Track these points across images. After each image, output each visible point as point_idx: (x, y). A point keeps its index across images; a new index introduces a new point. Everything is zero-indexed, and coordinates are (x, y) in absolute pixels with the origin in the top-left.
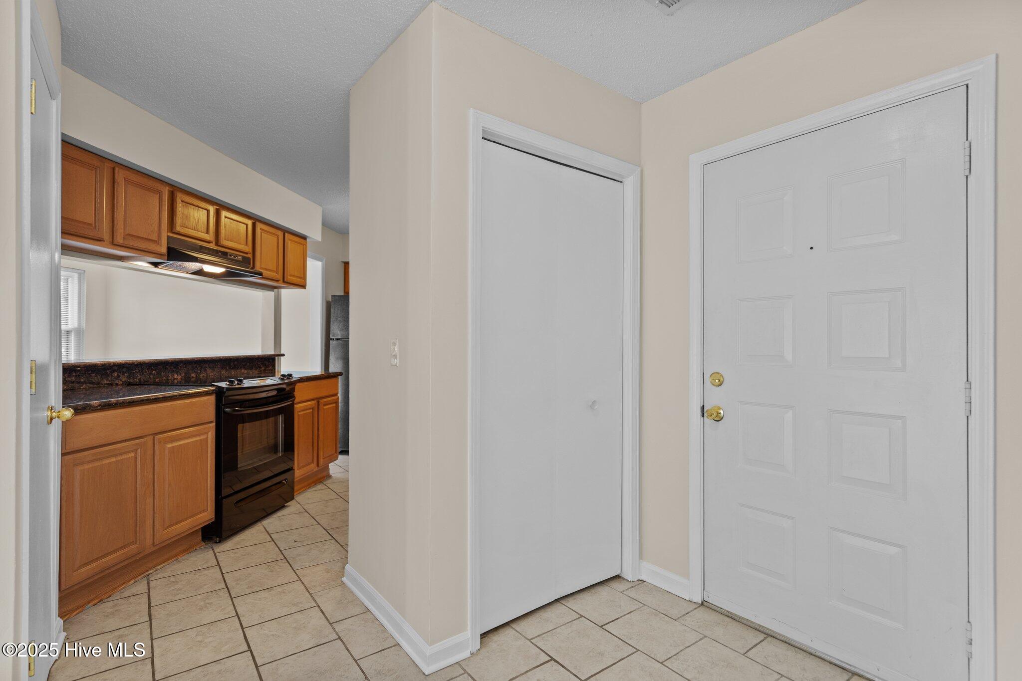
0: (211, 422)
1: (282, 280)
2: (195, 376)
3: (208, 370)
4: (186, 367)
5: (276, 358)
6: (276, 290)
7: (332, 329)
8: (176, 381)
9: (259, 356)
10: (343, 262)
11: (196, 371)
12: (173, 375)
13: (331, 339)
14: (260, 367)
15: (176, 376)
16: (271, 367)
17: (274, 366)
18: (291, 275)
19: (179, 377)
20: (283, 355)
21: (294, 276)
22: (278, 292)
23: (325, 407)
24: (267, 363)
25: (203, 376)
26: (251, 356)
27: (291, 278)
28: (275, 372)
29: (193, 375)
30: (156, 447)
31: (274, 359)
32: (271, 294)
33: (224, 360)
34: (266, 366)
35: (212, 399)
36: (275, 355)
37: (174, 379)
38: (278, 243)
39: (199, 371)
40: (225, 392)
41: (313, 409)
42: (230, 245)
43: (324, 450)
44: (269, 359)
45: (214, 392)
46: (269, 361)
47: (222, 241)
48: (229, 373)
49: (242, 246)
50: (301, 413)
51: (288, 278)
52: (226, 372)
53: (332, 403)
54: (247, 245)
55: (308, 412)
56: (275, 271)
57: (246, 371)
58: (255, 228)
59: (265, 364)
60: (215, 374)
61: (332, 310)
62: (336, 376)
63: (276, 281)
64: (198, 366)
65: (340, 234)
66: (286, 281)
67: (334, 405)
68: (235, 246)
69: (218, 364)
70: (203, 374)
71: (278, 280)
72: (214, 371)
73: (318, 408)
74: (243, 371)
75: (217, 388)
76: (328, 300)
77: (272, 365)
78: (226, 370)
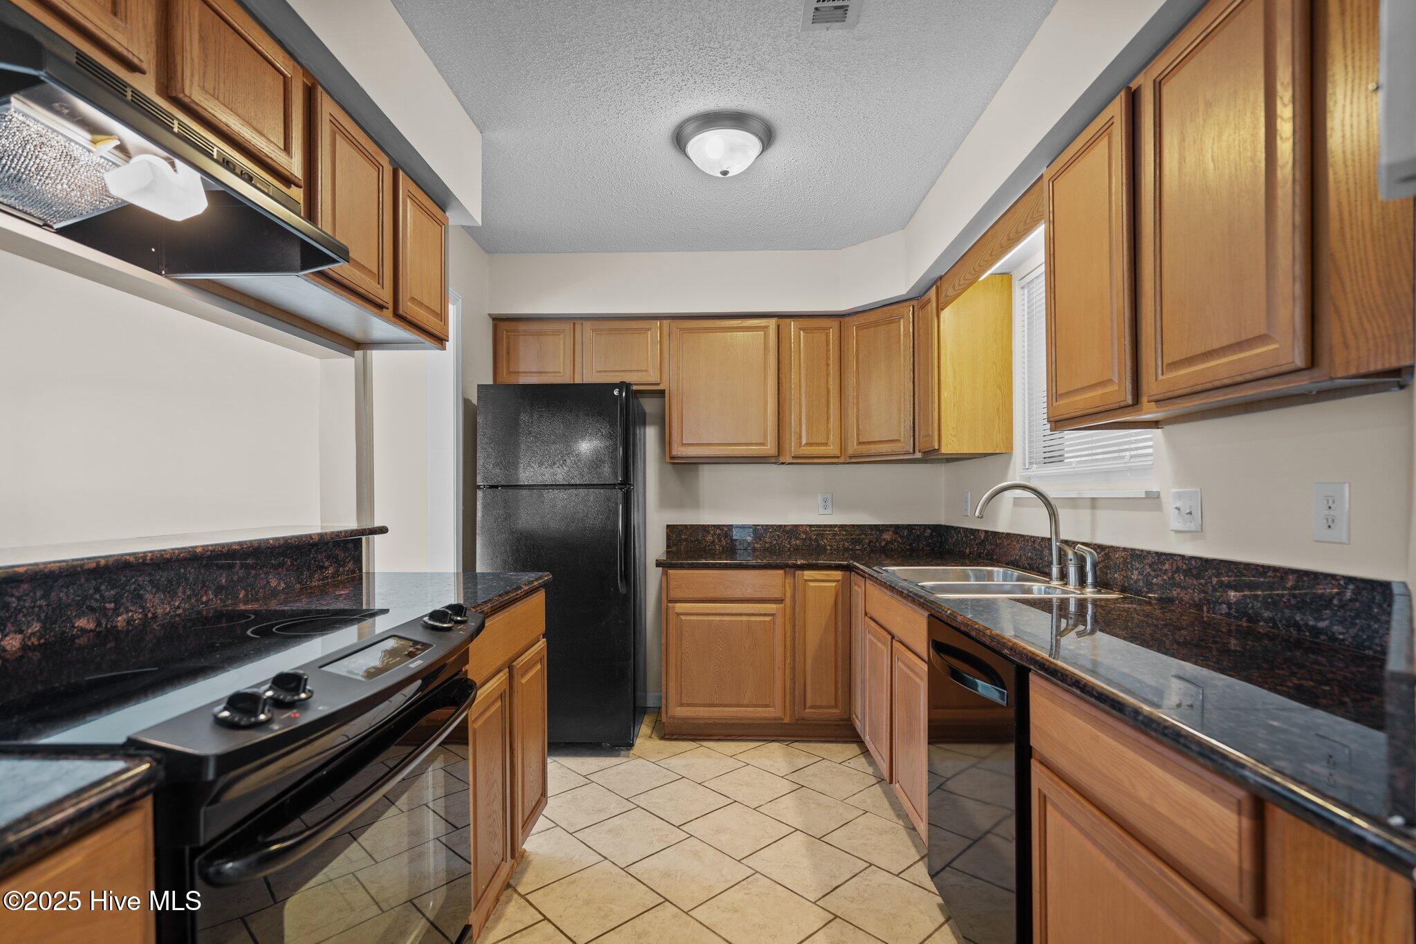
1: (391, 308)
2: (92, 626)
3: (148, 596)
5: (364, 538)
6: (359, 353)
7: (479, 463)
10: (489, 314)
11: (95, 605)
13: (479, 487)
14: (322, 568)
16: (350, 565)
17: (358, 560)
18: (413, 300)
20: (383, 530)
21: (420, 304)
22: (365, 357)
23: (524, 681)
24: (341, 555)
25: (129, 622)
26: (299, 538)
28: (361, 579)
29: (81, 623)
31: (358, 543)
32: (346, 364)
33: (209, 557)
34: (339, 563)
36: (360, 533)
38: (380, 191)
39: (110, 606)
41: (501, 696)
42: (224, 120)
43: (523, 802)
44: (346, 542)
45: (144, 795)
46: (346, 549)
47: (191, 86)
48: (226, 597)
49: (272, 147)
50: (480, 724)
51: (407, 307)
52: (216, 596)
53: (535, 664)
54: (287, 148)
55: (493, 709)
56: (374, 273)
57: (283, 585)
58: (316, 108)
59: (336, 557)
60: (178, 607)
61: (480, 420)
62: (538, 588)
63: (376, 310)
64: (103, 587)
65: (487, 252)
66: (404, 314)
67: (539, 666)
68: (245, 134)
69: (191, 573)
70: (128, 611)
71: (381, 307)
72: (174, 595)
73: (511, 687)
74: (274, 583)
75: (159, 761)
76: (466, 397)
77: (353, 558)
78: (219, 589)
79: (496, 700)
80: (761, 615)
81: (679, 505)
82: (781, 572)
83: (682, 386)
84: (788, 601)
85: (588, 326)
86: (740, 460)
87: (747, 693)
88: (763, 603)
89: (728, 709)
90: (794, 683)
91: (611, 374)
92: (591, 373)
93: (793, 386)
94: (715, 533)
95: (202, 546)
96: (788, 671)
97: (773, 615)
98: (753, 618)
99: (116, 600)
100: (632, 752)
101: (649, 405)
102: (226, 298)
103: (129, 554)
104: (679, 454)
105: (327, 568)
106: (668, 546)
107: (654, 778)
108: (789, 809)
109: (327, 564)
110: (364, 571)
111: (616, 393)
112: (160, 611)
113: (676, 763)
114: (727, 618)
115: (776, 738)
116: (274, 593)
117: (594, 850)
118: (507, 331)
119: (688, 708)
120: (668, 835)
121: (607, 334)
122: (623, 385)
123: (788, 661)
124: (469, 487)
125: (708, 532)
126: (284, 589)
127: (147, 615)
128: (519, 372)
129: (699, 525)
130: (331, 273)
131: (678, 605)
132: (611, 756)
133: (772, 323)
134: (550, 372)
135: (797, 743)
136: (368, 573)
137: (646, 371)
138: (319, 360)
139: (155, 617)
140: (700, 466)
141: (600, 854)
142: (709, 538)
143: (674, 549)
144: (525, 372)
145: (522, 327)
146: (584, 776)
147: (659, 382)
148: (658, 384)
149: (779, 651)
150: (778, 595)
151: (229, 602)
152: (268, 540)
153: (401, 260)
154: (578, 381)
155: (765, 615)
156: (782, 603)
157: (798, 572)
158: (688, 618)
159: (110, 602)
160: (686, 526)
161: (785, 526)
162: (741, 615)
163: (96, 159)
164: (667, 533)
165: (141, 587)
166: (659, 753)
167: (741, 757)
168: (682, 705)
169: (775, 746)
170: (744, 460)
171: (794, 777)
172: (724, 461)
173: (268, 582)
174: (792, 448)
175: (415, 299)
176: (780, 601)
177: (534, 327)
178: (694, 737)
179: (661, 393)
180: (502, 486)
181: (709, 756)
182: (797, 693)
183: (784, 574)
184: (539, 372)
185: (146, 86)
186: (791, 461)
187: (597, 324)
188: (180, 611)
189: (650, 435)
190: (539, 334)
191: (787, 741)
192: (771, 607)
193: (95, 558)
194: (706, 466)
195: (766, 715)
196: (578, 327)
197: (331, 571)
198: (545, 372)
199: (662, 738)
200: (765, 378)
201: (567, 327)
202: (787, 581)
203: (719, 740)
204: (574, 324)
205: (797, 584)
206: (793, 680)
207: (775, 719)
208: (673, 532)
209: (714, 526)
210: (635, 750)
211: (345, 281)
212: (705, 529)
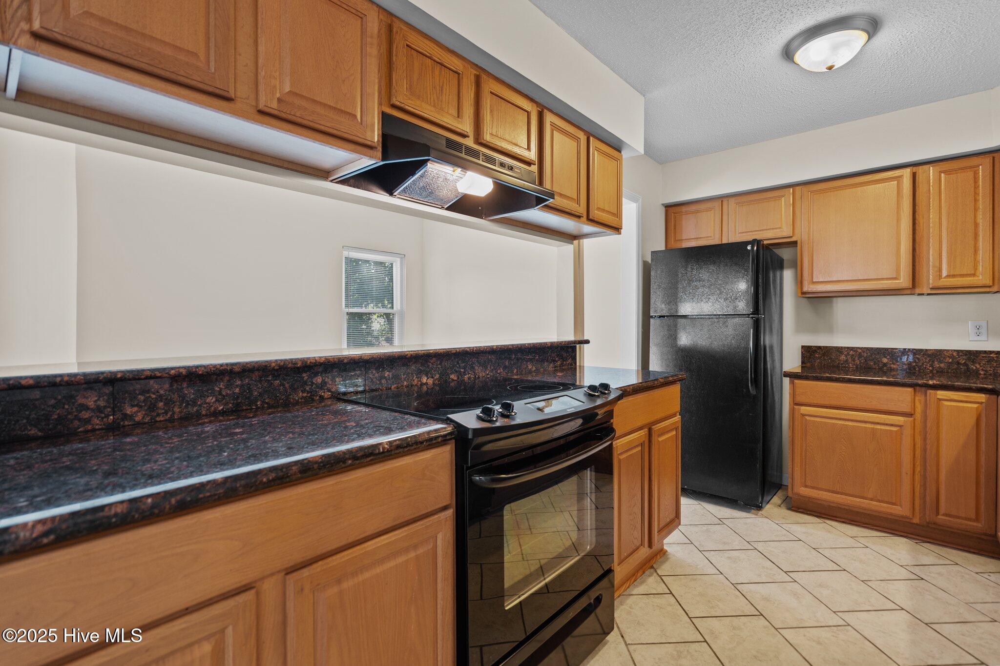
0: (445, 508)
1: (585, 216)
2: (456, 378)
3: (476, 368)
4: (440, 364)
5: (578, 347)
6: (576, 242)
7: (652, 301)
8: (425, 388)
9: (552, 343)
10: (663, 204)
11: (457, 369)
12: (419, 378)
13: (652, 317)
14: (554, 361)
15: (424, 380)
16: (570, 361)
17: (574, 359)
18: (598, 209)
19: (430, 381)
20: (587, 342)
21: (603, 210)
22: (579, 243)
23: (660, 439)
24: (565, 355)
25: (469, 378)
26: (541, 344)
27: (600, 213)
28: (575, 369)
29: (452, 376)
30: (290, 605)
31: (574, 348)
32: (568, 249)
34: (564, 359)
35: (445, 454)
36: (575, 342)
37: (422, 384)
38: (578, 153)
39: (462, 370)
40: (472, 439)
41: (642, 445)
42: (500, 145)
43: (659, 516)
44: (568, 347)
45: (450, 439)
46: (567, 352)
47: (486, 135)
48: (508, 372)
49: (522, 150)
50: (624, 457)
51: (595, 214)
52: (504, 371)
53: (672, 430)
54: (529, 148)
55: (634, 451)
56: (574, 199)
57: (534, 369)
58: (543, 122)
59: (562, 356)
60: (488, 374)
61: (653, 273)
62: (676, 381)
63: (576, 219)
64: (460, 362)
65: (660, 164)
66: (593, 218)
67: (674, 433)
68: (509, 148)
69: (492, 357)
70: (469, 374)
71: (579, 217)
72: (486, 368)
73: (650, 441)
74: (530, 367)
75: (455, 428)
76: (644, 260)
77: (571, 357)
78: (505, 367)
79: (637, 446)
80: (887, 425)
81: (814, 330)
82: (910, 390)
83: (813, 236)
84: (918, 415)
85: (732, 201)
86: (871, 293)
87: (871, 489)
88: (889, 415)
89: (851, 498)
90: (925, 490)
91: (751, 233)
92: (732, 236)
93: (931, 225)
94: (848, 354)
95: (496, 346)
96: (917, 477)
97: (900, 426)
98: (878, 427)
99: (464, 368)
100: (760, 512)
101: (785, 254)
102: (510, 224)
103: (468, 348)
104: (810, 290)
105: (557, 362)
106: (803, 363)
107: (775, 534)
108: (901, 593)
109: (557, 359)
110: (578, 364)
111: (749, 248)
112: (481, 375)
113: (798, 530)
114: (850, 423)
115: (906, 534)
116: (530, 372)
117: (714, 566)
118: (674, 213)
119: (812, 490)
120: (775, 574)
121: (747, 205)
122: (757, 242)
123: (918, 469)
124: (646, 317)
125: (842, 353)
126: (535, 370)
127: (476, 376)
128: (682, 240)
129: (832, 347)
130: (550, 205)
131: (803, 408)
132: (742, 511)
133: (907, 173)
134: (704, 237)
135: (928, 544)
136: (580, 366)
137: (780, 228)
138: (556, 248)
139: (479, 378)
140: (835, 299)
141: (718, 570)
142: (843, 357)
143: (808, 365)
144: (686, 239)
145: (684, 209)
146: (719, 519)
147: (791, 235)
148: (791, 237)
149: (906, 458)
150: (906, 408)
151: (509, 374)
152: (525, 344)
153: (591, 187)
154: (725, 241)
155: (892, 425)
156: (911, 417)
157: (932, 392)
158: (812, 419)
159: (462, 369)
160: (819, 348)
161: (926, 350)
162: (865, 422)
163: (455, 177)
164: (802, 352)
165: (474, 363)
166: (783, 518)
167: (862, 540)
168: (806, 486)
169: (904, 540)
170: (878, 293)
171: (916, 570)
172: (854, 294)
173: (527, 366)
174: (929, 278)
175: (600, 208)
176: (910, 415)
177: (693, 208)
178: (818, 514)
179: (795, 243)
180: (667, 316)
181: (829, 532)
182: (928, 498)
183: (913, 393)
184: (697, 238)
185: (470, 142)
186: (930, 292)
187: (740, 199)
188: (489, 376)
189: (788, 275)
190: (697, 212)
191: (918, 540)
192: (900, 420)
193: (455, 348)
194: (839, 299)
195: (893, 511)
196: (725, 203)
197: (559, 363)
198: (700, 238)
199: (789, 509)
200: (898, 220)
201: (717, 204)
202: (917, 398)
203: (843, 522)
204: (722, 201)
205: (928, 402)
206: (924, 486)
207: (903, 517)
208: (809, 353)
209: (848, 348)
210: (763, 512)
211: (558, 207)
212: (839, 350)
